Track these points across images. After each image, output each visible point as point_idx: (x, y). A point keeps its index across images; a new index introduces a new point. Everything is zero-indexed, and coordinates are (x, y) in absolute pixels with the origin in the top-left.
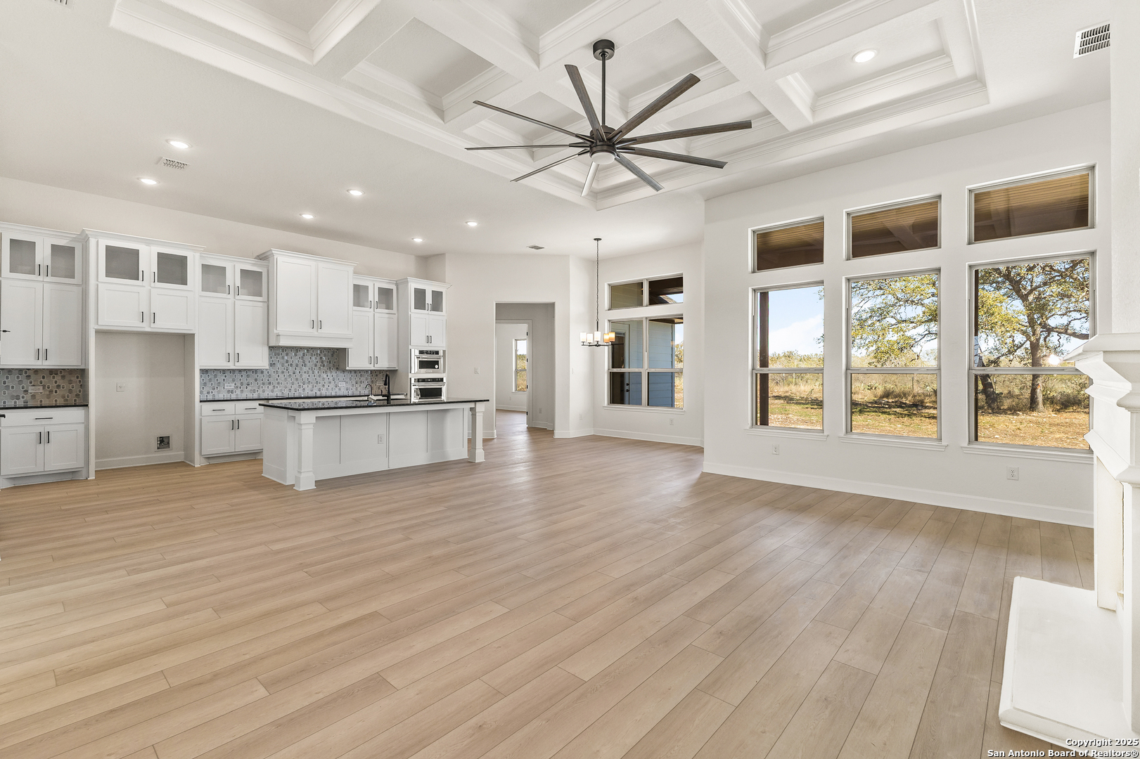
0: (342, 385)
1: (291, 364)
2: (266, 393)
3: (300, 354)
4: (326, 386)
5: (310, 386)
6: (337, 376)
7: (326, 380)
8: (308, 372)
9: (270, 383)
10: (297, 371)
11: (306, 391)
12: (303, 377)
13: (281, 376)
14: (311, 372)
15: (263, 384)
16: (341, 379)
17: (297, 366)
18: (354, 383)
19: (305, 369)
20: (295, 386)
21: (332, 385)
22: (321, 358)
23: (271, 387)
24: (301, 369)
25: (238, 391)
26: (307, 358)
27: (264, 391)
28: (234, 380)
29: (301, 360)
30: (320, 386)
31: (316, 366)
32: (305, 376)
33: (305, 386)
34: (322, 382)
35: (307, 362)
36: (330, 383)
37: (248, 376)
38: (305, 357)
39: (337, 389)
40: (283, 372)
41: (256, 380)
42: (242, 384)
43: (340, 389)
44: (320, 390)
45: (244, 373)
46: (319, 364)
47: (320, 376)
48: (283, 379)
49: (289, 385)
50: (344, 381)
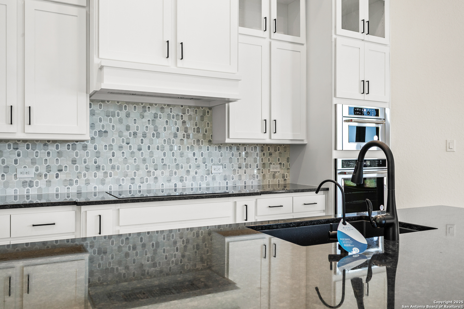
0: (218, 171)
1: (135, 134)
2: (92, 185)
3: (149, 114)
4: (192, 173)
5: (167, 173)
6: (210, 155)
7: (193, 163)
8: (163, 148)
9: (98, 168)
10: (144, 147)
11: (160, 181)
12: (155, 156)
13: (118, 154)
14: (167, 147)
15: (87, 169)
16: (216, 160)
17: (144, 135)
18: (236, 167)
19: (159, 142)
20: (142, 173)
21: (202, 171)
22: (184, 122)
23: (100, 174)
24: (151, 141)
25: (42, 183)
26: (161, 122)
27: (87, 183)
28: (33, 162)
29: (151, 126)
30: (181, 172)
31: (176, 136)
32: (158, 155)
33: (158, 173)
34: (186, 166)
35: (161, 130)
36: (198, 167)
37: (59, 154)
38: (158, 120)
39: (209, 178)
40: (121, 147)
41: (74, 162)
42: (49, 169)
43: (214, 179)
44: (181, 180)
45: (52, 148)
46: (180, 134)
47: (182, 155)
48: (121, 159)
49: (131, 172)
50: (220, 163)
